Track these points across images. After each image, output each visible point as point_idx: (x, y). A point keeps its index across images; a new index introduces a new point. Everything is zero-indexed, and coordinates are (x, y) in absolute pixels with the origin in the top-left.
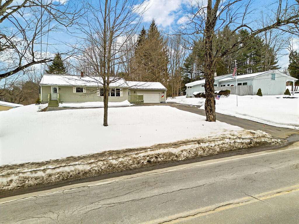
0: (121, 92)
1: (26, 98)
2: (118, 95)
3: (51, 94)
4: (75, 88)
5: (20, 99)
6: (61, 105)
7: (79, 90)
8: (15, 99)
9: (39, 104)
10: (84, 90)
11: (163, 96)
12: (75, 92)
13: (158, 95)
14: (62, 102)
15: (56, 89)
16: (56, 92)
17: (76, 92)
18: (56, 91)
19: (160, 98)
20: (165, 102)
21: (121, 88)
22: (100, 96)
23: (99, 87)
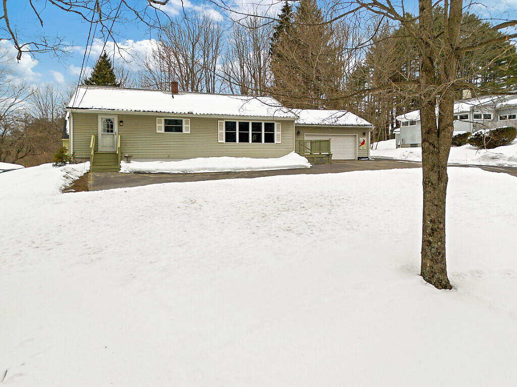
0: (277, 133)
1: (31, 151)
2: (270, 139)
3: (96, 137)
4: (163, 119)
5: (18, 152)
6: (126, 167)
7: (174, 124)
8: (8, 153)
9: (65, 164)
10: (184, 126)
11: (363, 143)
12: (163, 131)
13: (352, 139)
14: (128, 159)
15: (112, 122)
16: (112, 131)
17: (165, 131)
18: (112, 126)
19: (355, 147)
20: (368, 157)
21: (277, 121)
22: (224, 141)
23: (223, 119)
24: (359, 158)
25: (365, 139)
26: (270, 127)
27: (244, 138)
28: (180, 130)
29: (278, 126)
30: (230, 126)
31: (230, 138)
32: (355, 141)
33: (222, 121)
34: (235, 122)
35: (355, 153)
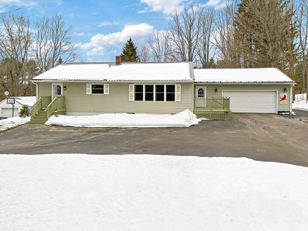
0: (177, 93)
2: (171, 98)
4: (91, 85)
7: (98, 89)
10: (105, 89)
11: (284, 98)
12: (91, 93)
13: (272, 94)
16: (60, 94)
18: (60, 90)
19: (276, 102)
20: (289, 112)
21: (177, 83)
22: (133, 100)
23: (132, 83)
24: (279, 112)
25: (286, 94)
26: (171, 88)
27: (149, 97)
28: (102, 92)
29: (178, 87)
30: (139, 88)
31: (138, 97)
32: (276, 96)
33: (132, 85)
34: (143, 85)
35: (276, 107)
